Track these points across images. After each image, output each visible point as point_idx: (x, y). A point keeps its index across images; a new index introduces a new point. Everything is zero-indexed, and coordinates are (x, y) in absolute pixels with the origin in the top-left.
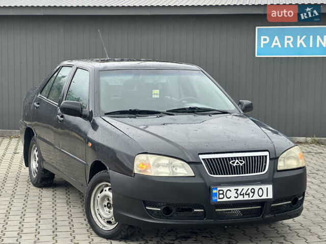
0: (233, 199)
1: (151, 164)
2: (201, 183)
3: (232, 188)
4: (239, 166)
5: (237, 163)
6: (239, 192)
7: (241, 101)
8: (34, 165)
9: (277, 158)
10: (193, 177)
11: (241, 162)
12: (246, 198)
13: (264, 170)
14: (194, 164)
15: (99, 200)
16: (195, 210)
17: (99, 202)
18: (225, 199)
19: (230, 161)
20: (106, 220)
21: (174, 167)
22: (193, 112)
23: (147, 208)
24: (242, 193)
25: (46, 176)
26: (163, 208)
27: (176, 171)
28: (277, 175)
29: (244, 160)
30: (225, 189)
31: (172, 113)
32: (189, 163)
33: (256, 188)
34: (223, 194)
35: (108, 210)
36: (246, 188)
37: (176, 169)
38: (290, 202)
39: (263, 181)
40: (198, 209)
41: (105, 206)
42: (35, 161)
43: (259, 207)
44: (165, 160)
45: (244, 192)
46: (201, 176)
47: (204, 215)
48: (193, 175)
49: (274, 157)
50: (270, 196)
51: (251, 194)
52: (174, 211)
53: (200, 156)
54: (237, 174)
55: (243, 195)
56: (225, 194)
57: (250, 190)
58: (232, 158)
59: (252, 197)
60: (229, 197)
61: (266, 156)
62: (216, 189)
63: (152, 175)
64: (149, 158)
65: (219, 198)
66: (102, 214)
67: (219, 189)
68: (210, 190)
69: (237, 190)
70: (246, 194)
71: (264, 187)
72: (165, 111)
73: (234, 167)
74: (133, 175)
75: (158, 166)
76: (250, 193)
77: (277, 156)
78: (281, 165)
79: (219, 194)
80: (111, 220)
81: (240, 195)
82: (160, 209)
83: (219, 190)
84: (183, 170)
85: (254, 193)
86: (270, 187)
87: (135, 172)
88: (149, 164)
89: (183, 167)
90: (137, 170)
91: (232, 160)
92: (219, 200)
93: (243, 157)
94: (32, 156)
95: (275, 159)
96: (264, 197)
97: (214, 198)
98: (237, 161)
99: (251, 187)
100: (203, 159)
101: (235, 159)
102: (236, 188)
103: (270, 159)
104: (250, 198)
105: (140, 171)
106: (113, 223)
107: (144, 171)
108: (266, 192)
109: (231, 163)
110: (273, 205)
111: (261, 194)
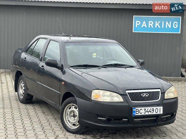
0: (143, 114)
1: (101, 95)
2: (127, 106)
3: (143, 108)
4: (146, 97)
5: (145, 95)
6: (146, 110)
7: (139, 60)
8: (21, 91)
9: (164, 93)
10: (123, 102)
11: (147, 95)
13: (158, 99)
14: (123, 95)
15: (68, 113)
16: (123, 120)
17: (68, 114)
18: (139, 114)
19: (141, 94)
20: (72, 124)
21: (112, 96)
22: (116, 66)
23: (99, 118)
24: (148, 111)
25: (29, 98)
26: (107, 118)
27: (113, 99)
28: (165, 102)
29: (148, 94)
30: (139, 109)
31: (106, 67)
32: (121, 95)
33: (155, 108)
35: (73, 118)
36: (149, 108)
37: (113, 98)
38: (170, 115)
39: (158, 105)
40: (125, 119)
41: (72, 116)
42: (22, 89)
43: (155, 118)
44: (108, 93)
45: (149, 110)
46: (127, 102)
47: (128, 122)
48: (123, 101)
49: (163, 92)
50: (162, 113)
52: (113, 120)
53: (126, 91)
54: (145, 101)
55: (148, 112)
56: (139, 111)
57: (151, 109)
58: (142, 92)
59: (153, 113)
60: (141, 113)
61: (159, 92)
62: (135, 108)
63: (102, 101)
64: (100, 92)
65: (136, 114)
66: (70, 120)
68: (132, 109)
70: (150, 112)
71: (159, 108)
72: (102, 65)
73: (143, 97)
74: (91, 101)
75: (104, 96)
76: (152, 111)
77: (165, 91)
78: (166, 96)
79: (136, 111)
80: (75, 124)
81: (147, 112)
82: (105, 119)
83: (136, 109)
84: (118, 99)
85: (153, 111)
86: (162, 108)
87: (92, 99)
88: (100, 95)
89: (117, 97)
90: (93, 98)
91: (143, 93)
92: (136, 115)
93: (148, 92)
94: (20, 87)
95: (163, 93)
96: (159, 113)
97: (134, 114)
98: (145, 94)
100: (128, 93)
101: (144, 93)
102: (145, 108)
103: (161, 93)
105: (95, 99)
106: (76, 125)
107: (97, 98)
108: (159, 110)
109: (142, 95)
110: (162, 117)
111: (157, 112)
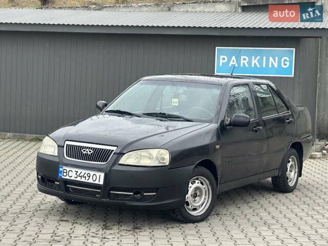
0: (73, 178)
2: (57, 162)
3: (74, 170)
5: (87, 152)
6: (78, 174)
10: (56, 156)
11: (90, 151)
12: (83, 180)
13: (106, 161)
14: (60, 147)
16: (56, 183)
18: (67, 177)
26: (41, 176)
30: (68, 169)
33: (92, 173)
34: (66, 172)
36: (83, 171)
43: (99, 191)
45: (82, 174)
46: (59, 157)
51: (87, 178)
52: (46, 180)
53: (66, 142)
55: (81, 177)
57: (86, 174)
59: (88, 180)
60: (70, 176)
62: (62, 167)
65: (63, 175)
67: (64, 168)
69: (77, 172)
70: (83, 177)
71: (98, 174)
76: (87, 176)
81: (79, 176)
85: (89, 177)
86: (103, 175)
92: (63, 177)
96: (97, 182)
97: (60, 175)
99: (88, 172)
100: (67, 145)
102: (77, 170)
104: (86, 181)
108: (98, 178)
109: (83, 150)
111: (94, 179)
